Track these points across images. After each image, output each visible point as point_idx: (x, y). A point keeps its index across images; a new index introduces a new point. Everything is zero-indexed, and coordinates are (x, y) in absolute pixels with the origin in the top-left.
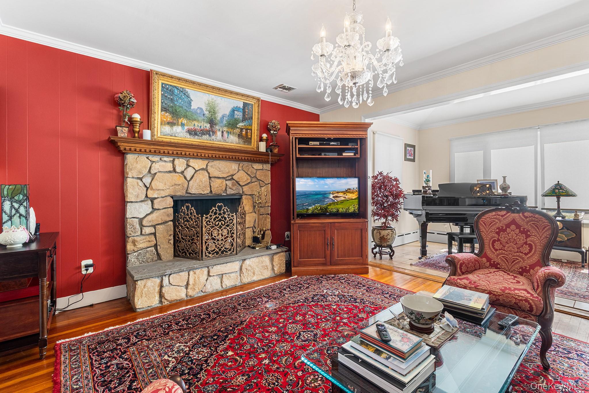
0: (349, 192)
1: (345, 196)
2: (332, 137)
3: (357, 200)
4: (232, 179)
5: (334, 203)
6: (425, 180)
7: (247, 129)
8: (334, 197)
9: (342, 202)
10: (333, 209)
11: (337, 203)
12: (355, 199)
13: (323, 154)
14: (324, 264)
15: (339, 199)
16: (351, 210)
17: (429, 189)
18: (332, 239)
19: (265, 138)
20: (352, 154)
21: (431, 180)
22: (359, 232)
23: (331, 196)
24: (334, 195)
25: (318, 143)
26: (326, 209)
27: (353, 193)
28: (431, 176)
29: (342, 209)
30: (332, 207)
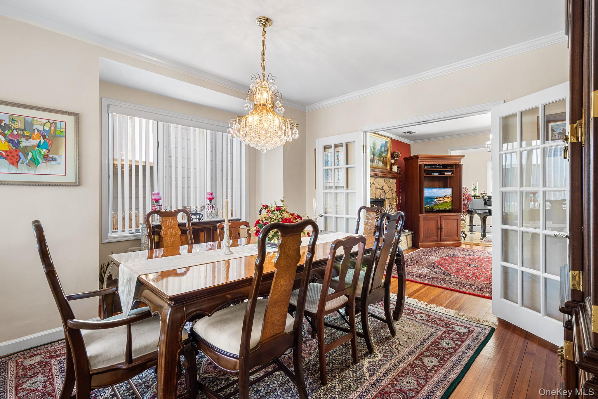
0: (446, 198)
1: (443, 200)
2: (438, 163)
3: (451, 203)
4: (383, 189)
5: (437, 205)
6: (473, 188)
7: (385, 158)
8: (437, 201)
9: (442, 204)
10: (437, 208)
11: (439, 205)
12: (449, 202)
13: (432, 173)
14: (437, 241)
15: (440, 202)
16: (448, 208)
17: (486, 195)
18: (441, 225)
19: (393, 163)
20: (450, 174)
21: (477, 189)
22: (456, 221)
23: (436, 200)
24: (437, 199)
25: (429, 167)
26: (433, 208)
27: (448, 198)
28: (477, 186)
29: (442, 208)
30: (436, 207)
